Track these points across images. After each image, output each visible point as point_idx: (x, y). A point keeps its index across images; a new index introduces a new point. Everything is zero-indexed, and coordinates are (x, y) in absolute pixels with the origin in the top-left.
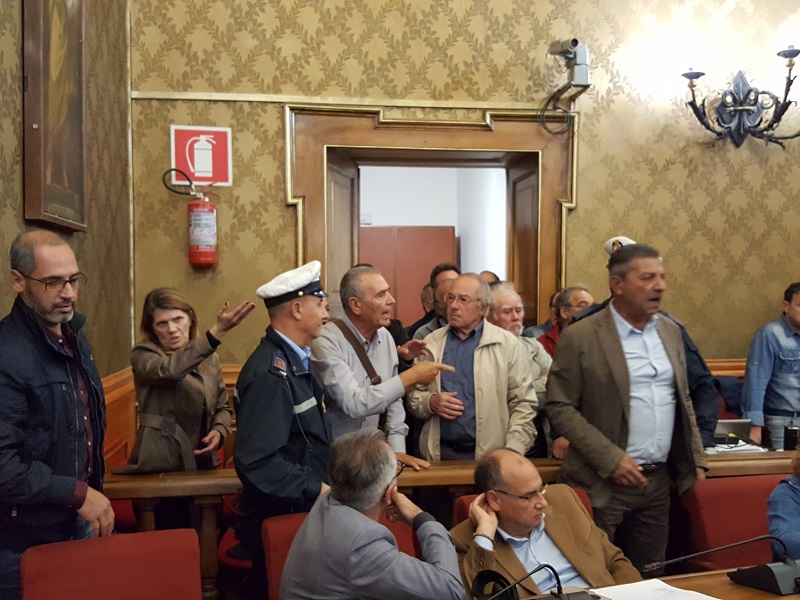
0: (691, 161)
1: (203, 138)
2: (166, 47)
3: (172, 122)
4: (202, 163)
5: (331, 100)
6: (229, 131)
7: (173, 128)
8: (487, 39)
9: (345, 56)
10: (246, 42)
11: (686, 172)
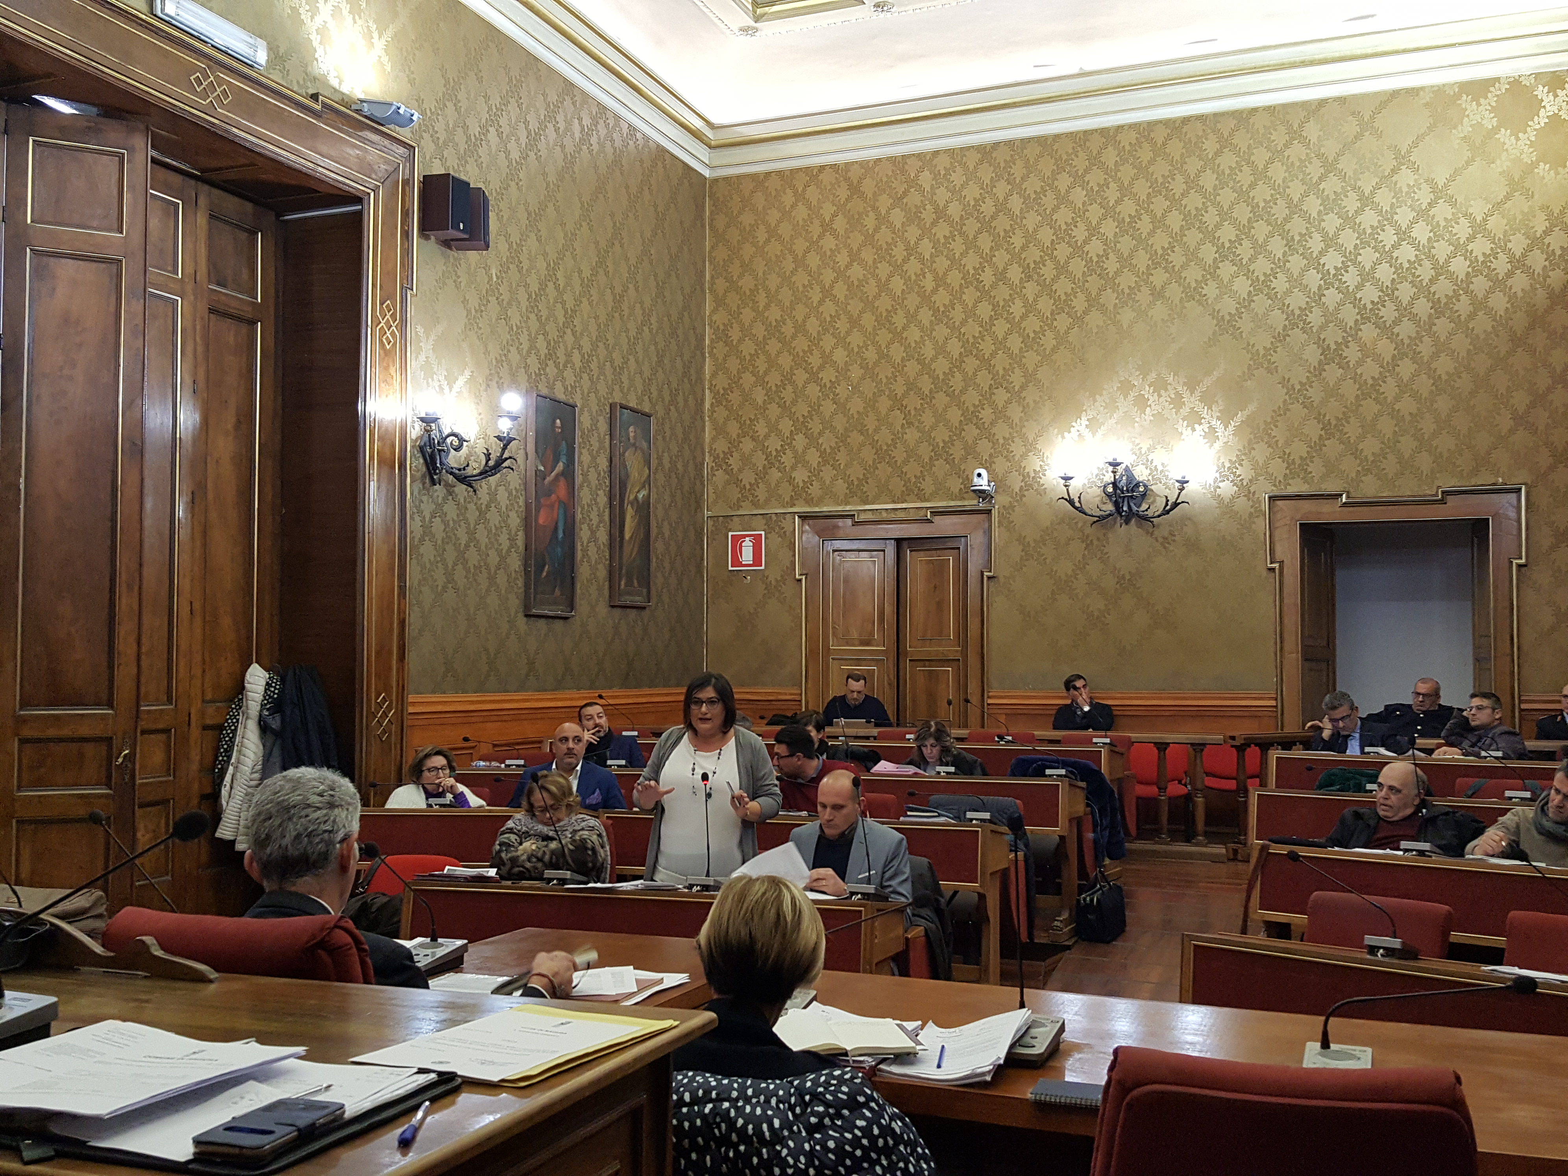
0: (1088, 537)
1: (747, 539)
2: (728, 483)
3: (730, 530)
4: (747, 555)
5: (825, 509)
6: (763, 533)
7: (730, 534)
8: (931, 458)
9: (834, 479)
10: (775, 475)
11: (1084, 545)
